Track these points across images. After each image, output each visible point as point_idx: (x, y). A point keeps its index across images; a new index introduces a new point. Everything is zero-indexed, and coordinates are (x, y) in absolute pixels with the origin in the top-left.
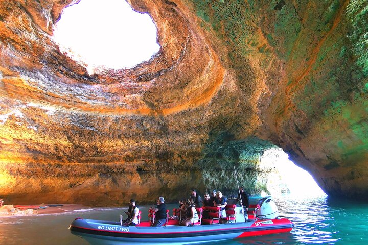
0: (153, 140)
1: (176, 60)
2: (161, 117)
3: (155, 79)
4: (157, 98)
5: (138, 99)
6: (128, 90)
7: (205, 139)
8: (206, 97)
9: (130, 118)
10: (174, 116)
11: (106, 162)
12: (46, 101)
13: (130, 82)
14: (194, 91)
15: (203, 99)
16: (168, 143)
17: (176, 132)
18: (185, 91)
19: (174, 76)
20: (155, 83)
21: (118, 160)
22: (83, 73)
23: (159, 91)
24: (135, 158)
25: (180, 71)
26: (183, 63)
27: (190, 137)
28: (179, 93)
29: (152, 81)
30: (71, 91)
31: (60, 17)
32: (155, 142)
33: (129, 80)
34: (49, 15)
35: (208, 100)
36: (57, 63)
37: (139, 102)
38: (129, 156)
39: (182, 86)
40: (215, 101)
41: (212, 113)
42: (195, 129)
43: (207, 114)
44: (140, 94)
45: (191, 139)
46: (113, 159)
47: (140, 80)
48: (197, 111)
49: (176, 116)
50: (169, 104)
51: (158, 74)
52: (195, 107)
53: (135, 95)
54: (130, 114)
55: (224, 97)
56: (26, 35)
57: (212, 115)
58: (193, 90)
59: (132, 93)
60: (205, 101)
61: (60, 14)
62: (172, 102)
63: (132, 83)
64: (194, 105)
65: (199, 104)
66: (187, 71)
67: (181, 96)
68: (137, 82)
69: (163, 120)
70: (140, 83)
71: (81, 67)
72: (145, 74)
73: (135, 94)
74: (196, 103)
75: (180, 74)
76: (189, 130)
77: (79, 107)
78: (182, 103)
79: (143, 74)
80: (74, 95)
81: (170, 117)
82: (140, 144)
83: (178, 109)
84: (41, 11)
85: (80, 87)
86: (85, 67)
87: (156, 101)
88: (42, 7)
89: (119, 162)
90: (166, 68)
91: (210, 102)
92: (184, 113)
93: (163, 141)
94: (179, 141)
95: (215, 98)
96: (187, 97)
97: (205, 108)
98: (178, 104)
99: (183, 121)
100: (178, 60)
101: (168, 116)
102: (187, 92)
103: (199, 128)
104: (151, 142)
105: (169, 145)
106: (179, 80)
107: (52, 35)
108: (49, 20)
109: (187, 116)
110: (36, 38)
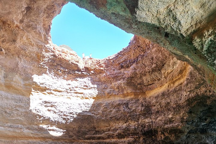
0: (138, 120)
2: (145, 99)
3: (134, 65)
4: (138, 82)
5: (122, 85)
6: (113, 78)
7: (185, 118)
8: (182, 77)
9: (118, 102)
10: (155, 98)
11: (103, 138)
12: (53, 95)
13: (114, 70)
14: (170, 73)
15: (179, 79)
16: (152, 122)
17: (158, 112)
18: (162, 72)
19: (150, 60)
20: (135, 69)
21: (113, 138)
22: (76, 68)
23: (139, 75)
24: (126, 135)
25: (154, 56)
26: (155, 48)
27: (170, 116)
28: (158, 75)
29: (132, 67)
30: (69, 85)
31: (50, 28)
32: (140, 121)
33: (113, 68)
34: (42, 29)
35: (183, 80)
36: (56, 64)
37: (123, 87)
38: (120, 134)
39: (159, 68)
40: (189, 82)
41: (188, 93)
42: (174, 109)
43: (185, 93)
44: (124, 80)
45: (172, 117)
46: (109, 137)
47: (122, 67)
48: (175, 91)
49: (157, 97)
50: (150, 86)
51: (136, 61)
52: (174, 88)
53: (120, 82)
54: (117, 99)
55: (196, 78)
56: (30, 49)
57: (189, 95)
58: (169, 71)
59: (117, 80)
60: (182, 81)
61: (49, 26)
62: (153, 84)
63: (116, 71)
64: (172, 85)
65: (177, 84)
66: (160, 55)
67: (159, 77)
68: (120, 69)
69: (146, 102)
70: (122, 70)
71: (74, 64)
72: (125, 61)
73: (120, 80)
74: (174, 83)
75: (154, 58)
76: (169, 110)
77: (78, 97)
78: (162, 85)
79: (124, 61)
80: (73, 88)
81: (152, 98)
82: (128, 123)
83: (158, 91)
84: (36, 28)
85: (76, 80)
86: (77, 63)
87: (138, 84)
88: (36, 25)
89: (114, 139)
90: (143, 54)
91: (185, 82)
92: (163, 94)
93: (147, 120)
94: (161, 120)
95: (188, 79)
96: (166, 78)
97: (183, 88)
98: (158, 86)
99: (164, 102)
100: (150, 45)
101: (150, 97)
102: (165, 73)
103: (179, 107)
104: (137, 122)
105: (152, 124)
106: (155, 64)
107: (48, 43)
108: (43, 33)
109: (166, 96)
110: (37, 49)
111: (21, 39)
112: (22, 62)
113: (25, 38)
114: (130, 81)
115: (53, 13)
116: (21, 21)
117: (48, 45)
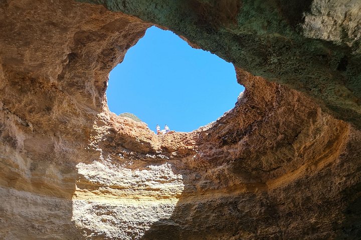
0: (256, 229)
1: (272, 104)
2: (265, 193)
3: (246, 138)
4: (253, 165)
5: (226, 172)
6: (210, 162)
7: (340, 222)
8: (331, 152)
9: (219, 201)
10: (285, 190)
12: (111, 196)
13: (211, 148)
14: (310, 147)
15: (326, 156)
16: (280, 232)
17: (290, 214)
18: (295, 148)
19: (274, 129)
20: (247, 144)
22: (148, 149)
23: (254, 155)
25: (281, 120)
26: (283, 108)
27: (313, 220)
28: (287, 152)
29: (241, 142)
30: (137, 176)
31: (105, 86)
32: (259, 232)
33: (209, 146)
34: (94, 88)
35: (335, 158)
36: (114, 145)
37: (228, 176)
39: (290, 140)
40: (345, 159)
41: (344, 179)
42: (319, 207)
43: (337, 181)
44: (228, 165)
45: (315, 222)
47: (225, 143)
48: (320, 177)
49: (287, 189)
50: (273, 172)
51: (248, 131)
52: (316, 172)
53: (221, 167)
54: (218, 196)
55: (358, 153)
56: (74, 121)
57: (345, 182)
58: (308, 144)
59: (216, 165)
60: (331, 159)
61: (105, 83)
62: (278, 167)
63: (214, 151)
64: (313, 167)
65: (321, 165)
66: (292, 118)
67: (290, 156)
68: (220, 147)
69: (267, 198)
70: (225, 148)
71: (143, 142)
72: (230, 132)
73: (221, 165)
74: (316, 164)
75: (281, 124)
76: (310, 209)
77: (151, 196)
78: (295, 168)
79: (228, 133)
80: (143, 182)
81: (278, 191)
82: (237, 236)
83: (289, 178)
84: (83, 87)
85: (148, 169)
86: (148, 141)
87: (253, 170)
88: (84, 82)
90: (260, 118)
91: (338, 161)
92: (298, 183)
93: (271, 230)
94: (296, 228)
95: (344, 155)
96: (301, 156)
97: (333, 171)
98: (287, 170)
99: (299, 196)
100: (274, 104)
101: (275, 190)
102: (299, 148)
103: (327, 205)
104: (254, 233)
105: (281, 235)
106: (282, 134)
107: (102, 110)
108: (95, 94)
109: (303, 187)
110: (85, 121)
111: (59, 106)
112: (60, 144)
113: (65, 105)
114: (239, 166)
115: (112, 61)
116: (61, 77)
117: (102, 114)
